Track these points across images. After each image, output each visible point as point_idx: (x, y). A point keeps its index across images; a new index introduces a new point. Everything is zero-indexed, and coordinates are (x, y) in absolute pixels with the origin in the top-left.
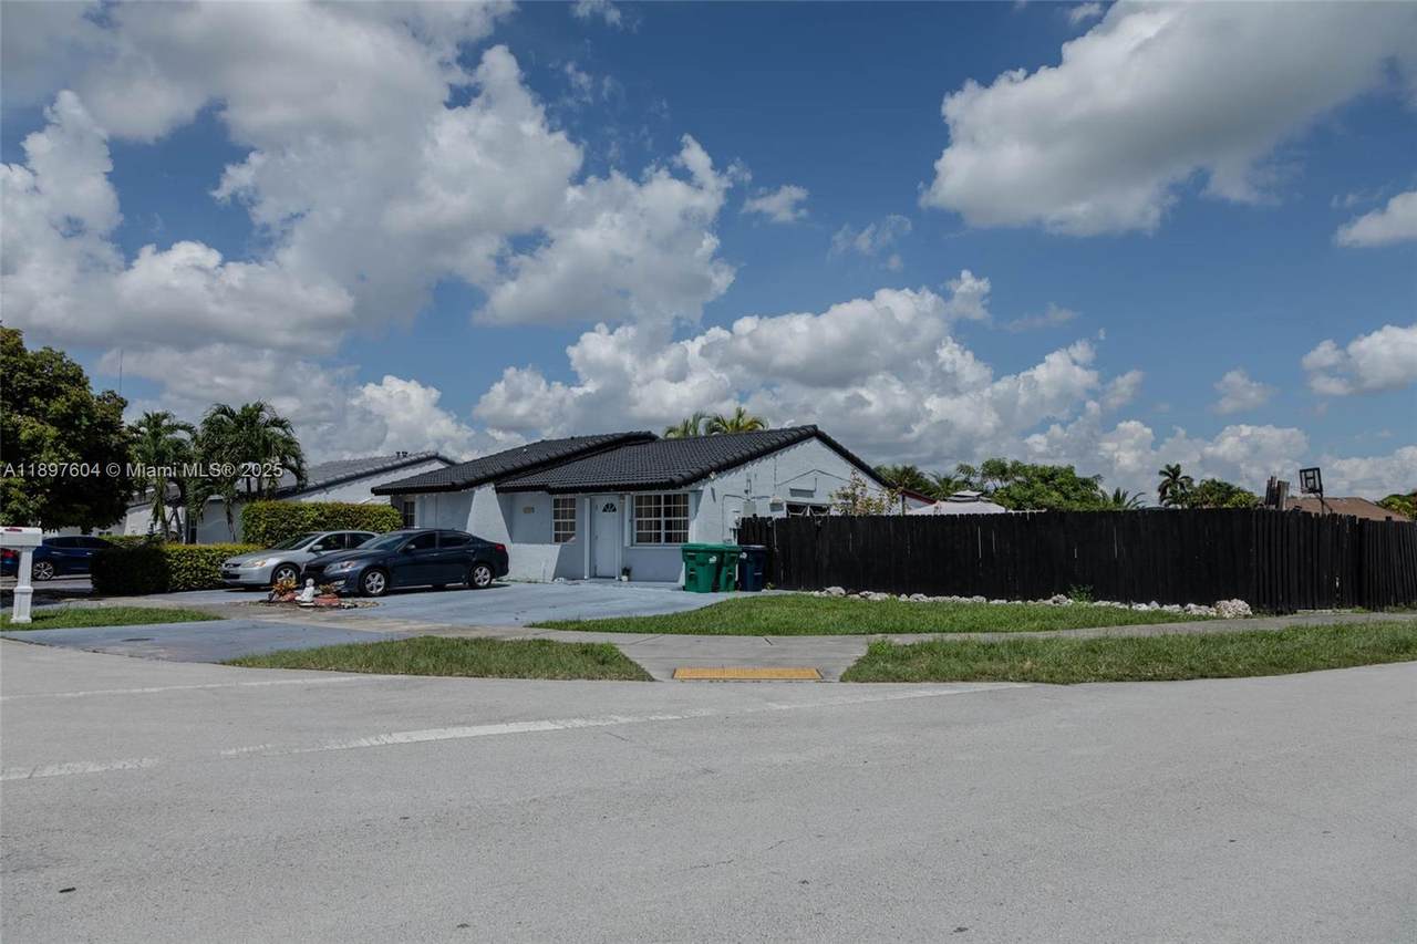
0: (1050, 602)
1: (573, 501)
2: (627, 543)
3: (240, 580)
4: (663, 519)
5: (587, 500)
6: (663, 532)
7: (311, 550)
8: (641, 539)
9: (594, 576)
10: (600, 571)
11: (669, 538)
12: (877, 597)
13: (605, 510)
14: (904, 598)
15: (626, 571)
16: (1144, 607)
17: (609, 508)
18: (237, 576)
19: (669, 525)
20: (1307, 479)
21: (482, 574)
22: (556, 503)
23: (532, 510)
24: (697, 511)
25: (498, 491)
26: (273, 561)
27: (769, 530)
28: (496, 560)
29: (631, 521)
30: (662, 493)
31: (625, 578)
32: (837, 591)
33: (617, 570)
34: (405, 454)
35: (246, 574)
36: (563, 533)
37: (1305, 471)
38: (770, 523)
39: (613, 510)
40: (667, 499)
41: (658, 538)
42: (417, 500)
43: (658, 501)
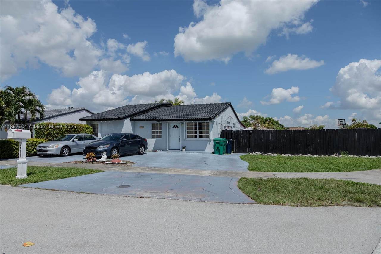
0: (334, 156)
1: (161, 124)
2: (184, 138)
3: (48, 153)
4: (198, 130)
5: (168, 124)
6: (198, 134)
7: (73, 141)
8: (188, 137)
10: (171, 148)
11: (200, 137)
12: (275, 155)
13: (173, 127)
14: (283, 155)
15: (184, 148)
16: (365, 157)
17: (176, 126)
18: (47, 151)
19: (200, 132)
20: (340, 122)
21: (142, 149)
22: (153, 125)
23: (143, 127)
24: (212, 128)
25: (131, 120)
26: (61, 144)
27: (232, 134)
29: (186, 131)
30: (198, 122)
31: (184, 150)
32: (259, 153)
33: (181, 148)
34: (72, 108)
35: (50, 150)
36: (157, 135)
38: (232, 132)
39: (178, 127)
40: (200, 124)
41: (196, 137)
42: (99, 123)
43: (196, 124)
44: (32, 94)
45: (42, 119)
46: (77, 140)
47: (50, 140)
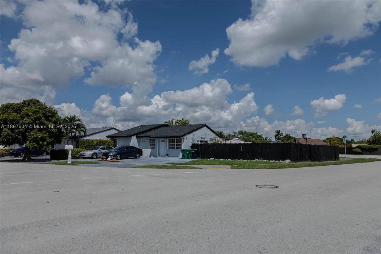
0: (255, 160)
1: (154, 140)
2: (167, 149)
3: (85, 156)
4: (175, 144)
5: (158, 140)
6: (176, 146)
7: (99, 150)
8: (170, 148)
9: (159, 156)
10: (160, 155)
11: (177, 148)
12: (222, 160)
14: (226, 160)
15: (167, 155)
16: (272, 161)
17: (163, 141)
18: (84, 156)
19: (177, 145)
20: (304, 136)
21: (138, 155)
22: (150, 140)
23: (144, 141)
24: (183, 142)
25: (137, 137)
26: (92, 152)
27: (198, 146)
28: (140, 152)
29: (168, 144)
30: (175, 138)
31: (167, 156)
32: (213, 159)
33: (165, 155)
34: (105, 127)
35: (86, 155)
36: (153, 147)
37: (303, 134)
38: (198, 145)
39: (164, 142)
40: (177, 140)
41: (174, 148)
42: (117, 139)
43: (174, 140)
44: (80, 120)
45: (85, 136)
46: (101, 149)
47: (87, 149)
